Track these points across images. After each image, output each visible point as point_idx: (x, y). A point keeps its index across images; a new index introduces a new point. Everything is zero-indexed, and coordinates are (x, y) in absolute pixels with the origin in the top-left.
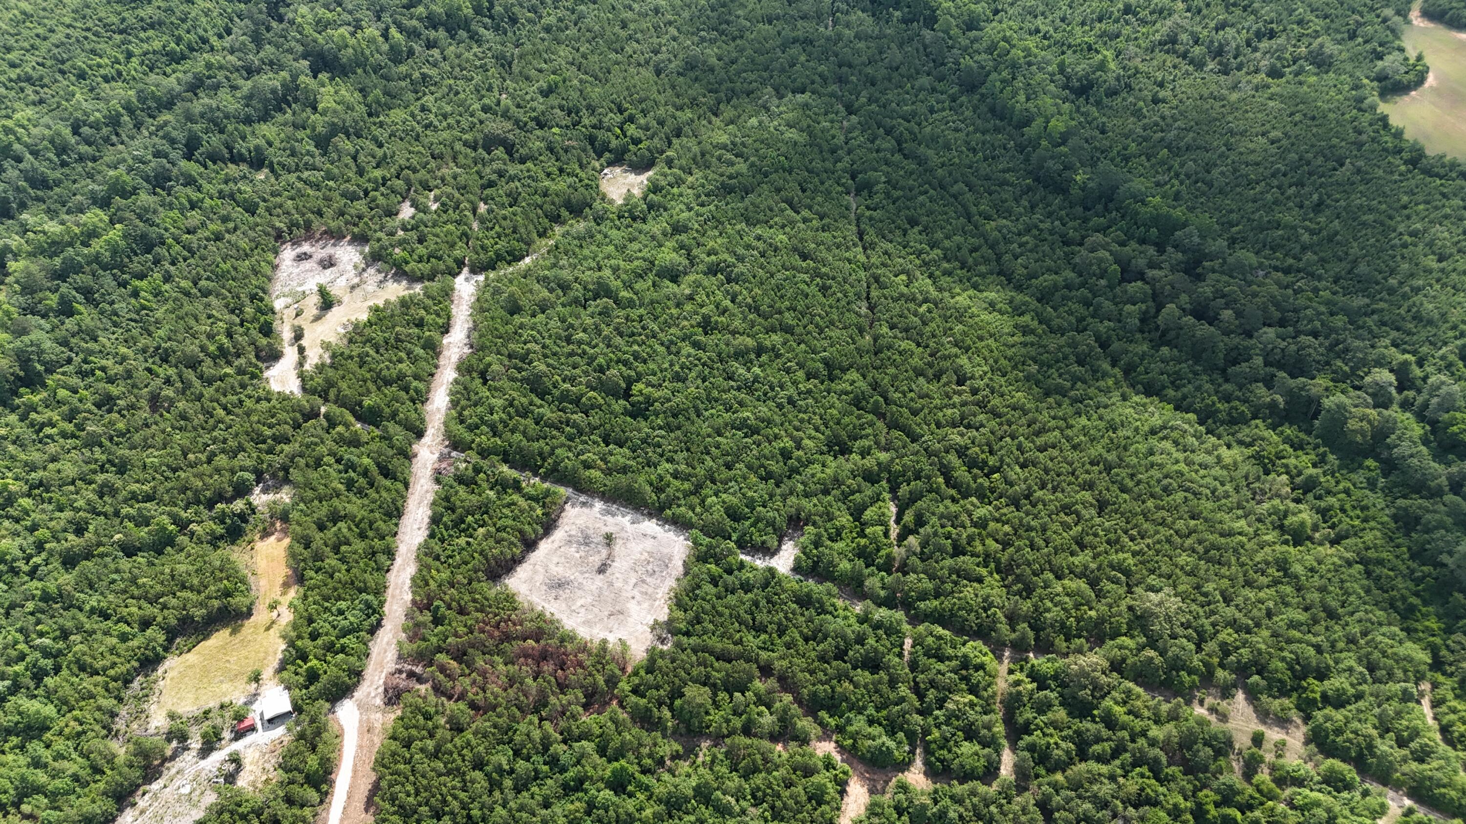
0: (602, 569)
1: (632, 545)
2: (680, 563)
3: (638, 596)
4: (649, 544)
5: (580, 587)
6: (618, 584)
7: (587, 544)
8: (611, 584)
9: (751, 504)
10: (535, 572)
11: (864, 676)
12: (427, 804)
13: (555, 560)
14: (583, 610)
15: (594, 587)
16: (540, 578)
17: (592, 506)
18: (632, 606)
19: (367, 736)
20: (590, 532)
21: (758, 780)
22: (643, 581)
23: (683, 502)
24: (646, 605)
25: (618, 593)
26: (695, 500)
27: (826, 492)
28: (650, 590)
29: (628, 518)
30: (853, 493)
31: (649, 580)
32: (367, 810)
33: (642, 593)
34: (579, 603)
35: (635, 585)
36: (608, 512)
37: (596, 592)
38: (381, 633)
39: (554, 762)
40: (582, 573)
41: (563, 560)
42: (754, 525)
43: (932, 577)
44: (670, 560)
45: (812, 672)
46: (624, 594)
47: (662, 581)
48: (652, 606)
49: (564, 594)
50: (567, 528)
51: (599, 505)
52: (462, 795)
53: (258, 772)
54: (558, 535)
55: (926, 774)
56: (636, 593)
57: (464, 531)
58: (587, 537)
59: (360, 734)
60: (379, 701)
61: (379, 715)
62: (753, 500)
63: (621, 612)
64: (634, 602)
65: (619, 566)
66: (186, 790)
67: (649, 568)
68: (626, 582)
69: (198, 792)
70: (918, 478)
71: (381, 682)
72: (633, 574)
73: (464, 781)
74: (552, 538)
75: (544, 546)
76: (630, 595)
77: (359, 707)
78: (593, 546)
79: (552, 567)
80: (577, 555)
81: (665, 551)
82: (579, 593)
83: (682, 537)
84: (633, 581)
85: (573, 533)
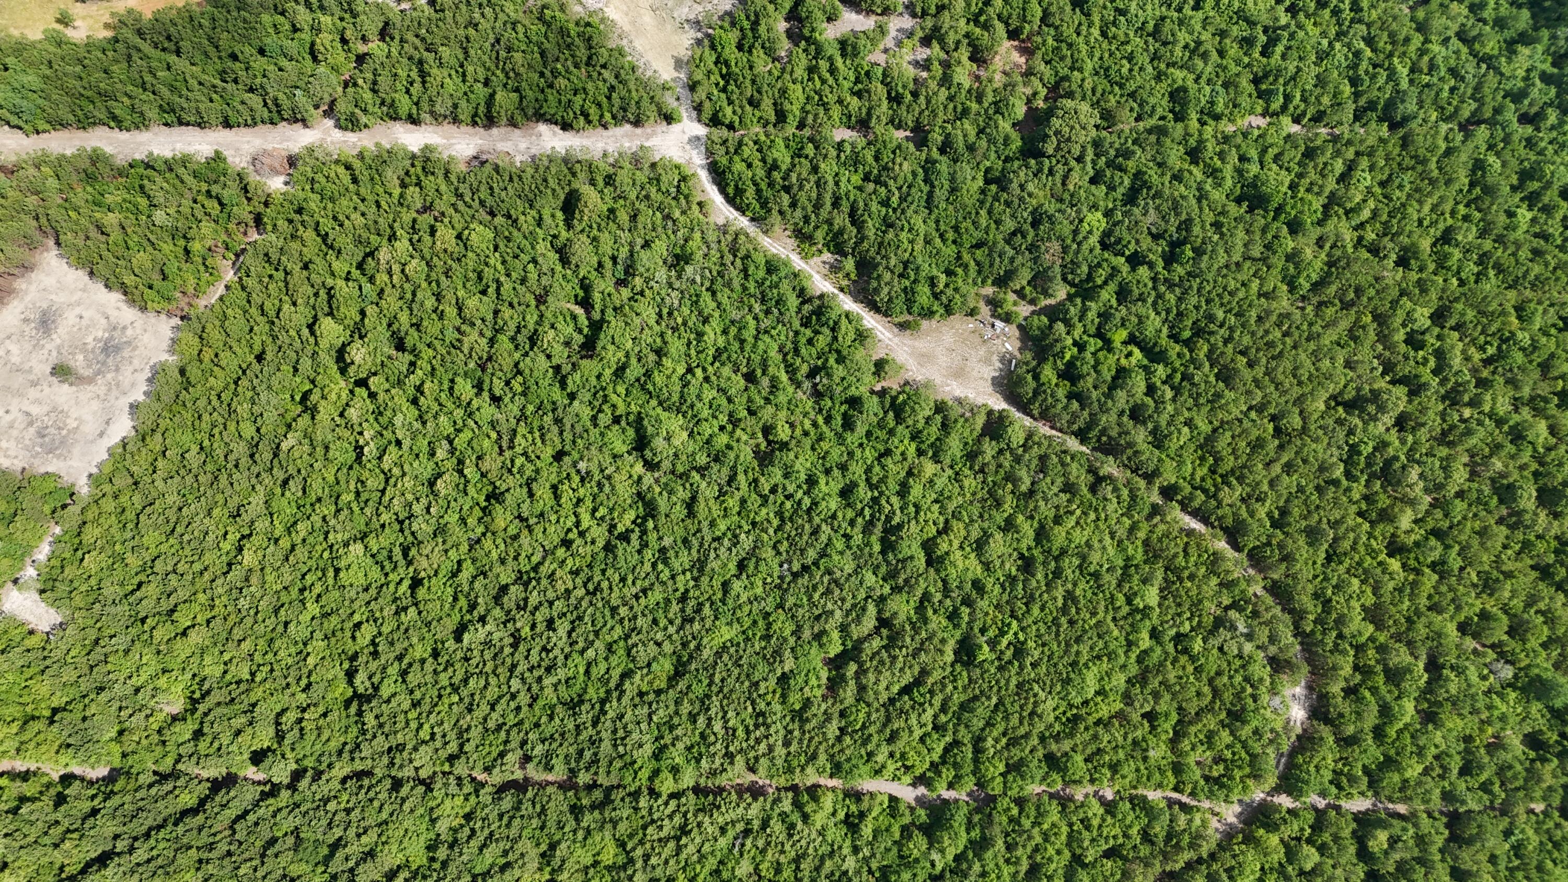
1: (95, 405)
3: (9, 418)
4: (91, 427)
5: (39, 347)
6: (33, 393)
7: (105, 350)
8: (34, 384)
10: (73, 292)
13: (87, 314)
15: (33, 363)
16: (60, 298)
20: (126, 353)
22: (31, 424)
28: (15, 433)
31: (32, 430)
33: (14, 421)
34: (14, 348)
35: (28, 414)
40: (59, 349)
41: (84, 322)
44: (58, 457)
49: (29, 329)
54: (128, 314)
56: (15, 413)
58: (118, 349)
65: (63, 392)
67: (52, 431)
68: (37, 401)
72: (46, 409)
74: (124, 307)
76: (14, 408)
78: (102, 357)
79: (78, 310)
80: (90, 339)
81: (76, 451)
82: (28, 346)
83: (95, 471)
84: (35, 410)
85: (129, 332)
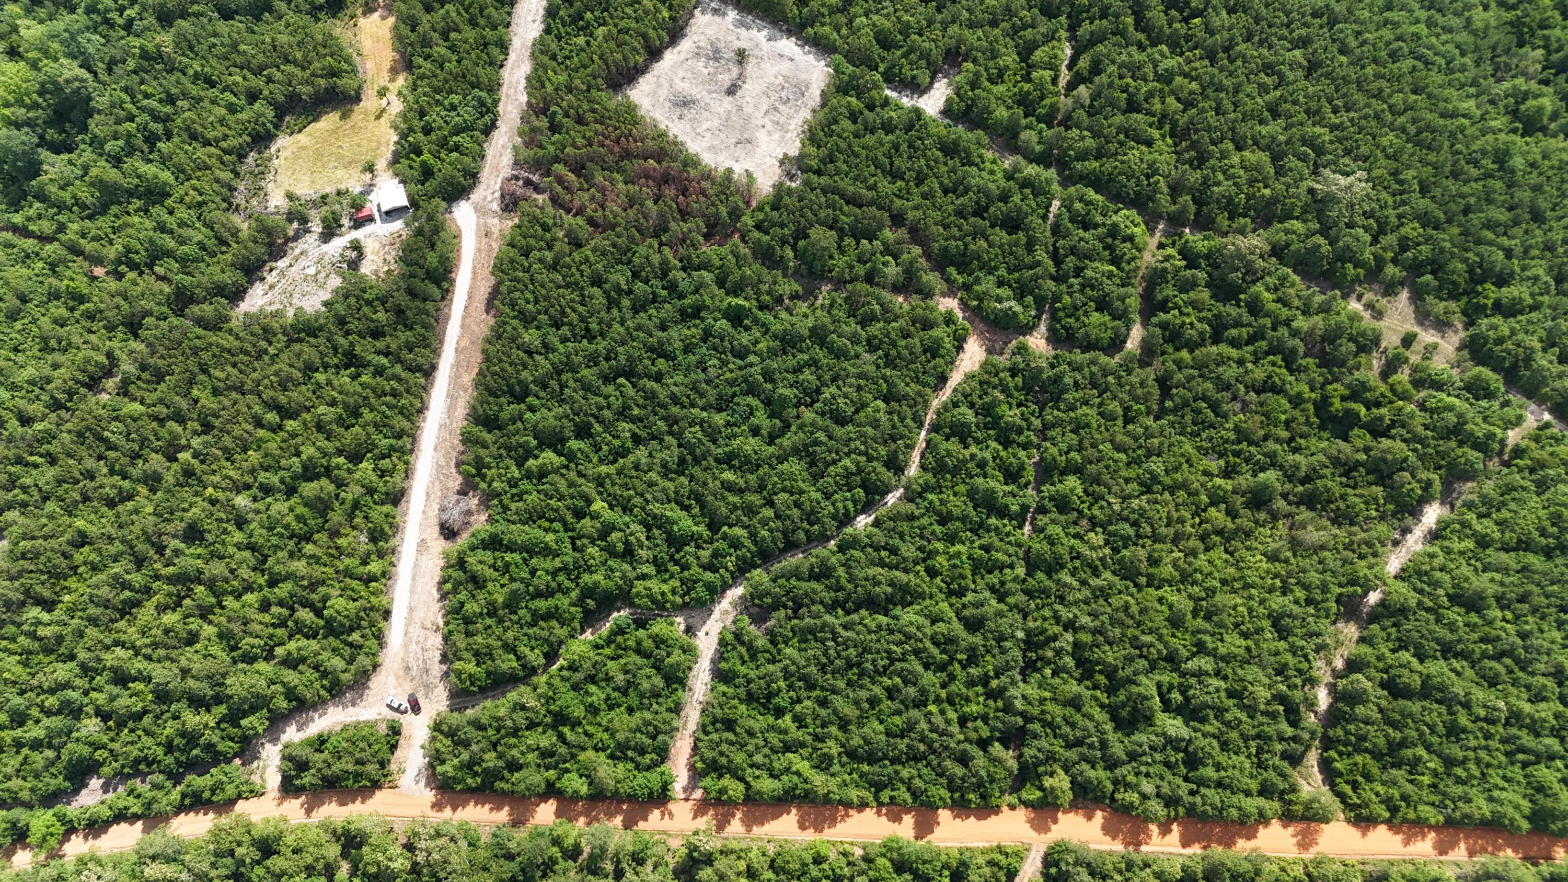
0: (732, 91)
1: (766, 65)
2: (818, 92)
3: (769, 125)
4: (785, 66)
5: (707, 108)
6: (748, 110)
7: (716, 59)
8: (740, 108)
9: (905, 31)
10: (659, 86)
11: (1000, 236)
12: (546, 313)
13: (681, 73)
14: (708, 134)
15: (721, 110)
16: (664, 93)
17: (724, 14)
18: (761, 135)
19: (485, 240)
20: (721, 45)
21: (876, 329)
22: (776, 109)
23: (827, 20)
24: (776, 136)
25: (747, 120)
26: (842, 19)
27: (994, 24)
28: (782, 120)
29: (765, 33)
30: (1025, 27)
31: (782, 108)
32: (487, 312)
33: (773, 121)
34: (705, 125)
35: (767, 112)
36: (741, 24)
37: (724, 116)
38: (496, 134)
39: (672, 287)
40: (710, 92)
41: (689, 75)
42: (905, 56)
43: (1096, 135)
44: (807, 87)
45: (946, 227)
46: (754, 121)
47: (797, 111)
48: (783, 137)
49: (690, 114)
50: (695, 38)
51: (732, 14)
52: (581, 309)
53: (380, 263)
54: (686, 45)
55: (1048, 340)
56: (766, 121)
57: (582, 29)
58: (717, 51)
59: (478, 237)
60: (495, 206)
61: (496, 221)
62: (908, 25)
63: (749, 141)
64: (764, 131)
65: (750, 88)
66: (312, 271)
67: (784, 94)
68: (756, 107)
69: (323, 275)
70: (1104, 16)
71: (498, 187)
72: (764, 99)
73: (582, 295)
74: (678, 48)
75: (670, 56)
76: (760, 123)
77: (476, 209)
78: (723, 62)
79: (677, 81)
80: (706, 71)
81: (803, 76)
82: (706, 114)
83: (823, 63)
84: (765, 107)
85: (702, 44)
